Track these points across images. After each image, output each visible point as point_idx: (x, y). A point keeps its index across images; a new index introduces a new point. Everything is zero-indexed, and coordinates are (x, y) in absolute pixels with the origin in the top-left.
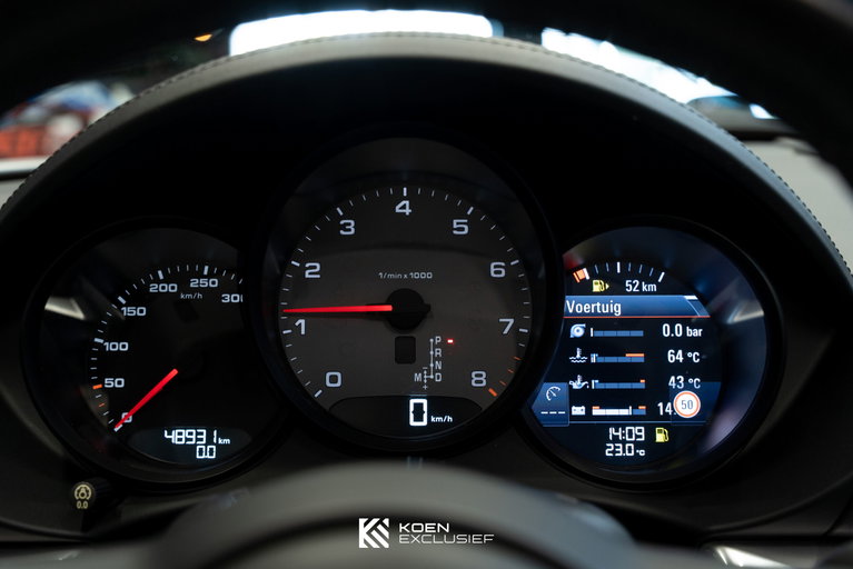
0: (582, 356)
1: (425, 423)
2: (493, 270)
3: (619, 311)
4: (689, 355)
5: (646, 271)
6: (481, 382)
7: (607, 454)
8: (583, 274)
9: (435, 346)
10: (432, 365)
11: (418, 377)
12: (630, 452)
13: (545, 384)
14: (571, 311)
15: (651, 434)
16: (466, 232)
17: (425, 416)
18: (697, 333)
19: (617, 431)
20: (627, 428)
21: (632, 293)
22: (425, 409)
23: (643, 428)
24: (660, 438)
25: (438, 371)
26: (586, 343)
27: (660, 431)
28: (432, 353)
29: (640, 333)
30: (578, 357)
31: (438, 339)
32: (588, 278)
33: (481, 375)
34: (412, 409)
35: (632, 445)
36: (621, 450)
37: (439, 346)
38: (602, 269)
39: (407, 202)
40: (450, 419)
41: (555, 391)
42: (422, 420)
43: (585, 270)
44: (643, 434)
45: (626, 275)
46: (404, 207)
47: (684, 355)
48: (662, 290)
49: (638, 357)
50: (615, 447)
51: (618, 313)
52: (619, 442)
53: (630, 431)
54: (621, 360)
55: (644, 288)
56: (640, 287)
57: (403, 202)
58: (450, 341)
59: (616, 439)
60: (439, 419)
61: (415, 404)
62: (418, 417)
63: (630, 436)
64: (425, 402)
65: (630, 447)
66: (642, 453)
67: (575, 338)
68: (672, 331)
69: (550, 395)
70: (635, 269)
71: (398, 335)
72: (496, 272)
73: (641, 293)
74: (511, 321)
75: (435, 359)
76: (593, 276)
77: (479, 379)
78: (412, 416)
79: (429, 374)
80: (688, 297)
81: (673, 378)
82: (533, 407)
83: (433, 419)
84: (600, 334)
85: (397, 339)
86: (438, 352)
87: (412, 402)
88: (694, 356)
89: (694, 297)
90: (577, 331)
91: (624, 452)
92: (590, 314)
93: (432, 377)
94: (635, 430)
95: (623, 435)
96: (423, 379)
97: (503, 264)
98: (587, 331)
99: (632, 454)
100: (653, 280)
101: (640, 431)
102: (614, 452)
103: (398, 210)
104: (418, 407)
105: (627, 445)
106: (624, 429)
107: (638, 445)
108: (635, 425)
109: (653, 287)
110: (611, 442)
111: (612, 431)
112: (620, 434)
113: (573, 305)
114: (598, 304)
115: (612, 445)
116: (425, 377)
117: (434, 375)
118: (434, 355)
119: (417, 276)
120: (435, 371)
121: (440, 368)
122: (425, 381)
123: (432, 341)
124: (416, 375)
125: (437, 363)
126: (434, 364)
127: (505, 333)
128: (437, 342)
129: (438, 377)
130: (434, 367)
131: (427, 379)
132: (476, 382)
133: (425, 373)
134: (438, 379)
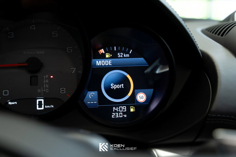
1: (43, 108)
2: (67, 50)
5: (125, 50)
6: (64, 92)
7: (113, 117)
8: (102, 51)
9: (46, 79)
10: (45, 86)
11: (39, 91)
12: (121, 116)
13: (89, 92)
15: (128, 109)
16: (57, 36)
17: (43, 106)
19: (116, 108)
20: (120, 107)
21: (120, 58)
22: (43, 103)
23: (125, 107)
24: (132, 110)
25: (47, 88)
27: (132, 108)
28: (44, 81)
32: (104, 52)
33: (64, 89)
34: (38, 103)
36: (117, 115)
37: (47, 79)
38: (109, 49)
39: (34, 25)
40: (52, 106)
41: (92, 94)
42: (41, 107)
43: (103, 49)
44: (125, 109)
45: (118, 51)
46: (33, 27)
48: (131, 56)
50: (115, 114)
55: (125, 56)
56: (123, 55)
57: (33, 25)
58: (52, 77)
59: (116, 111)
60: (48, 107)
61: (39, 101)
63: (121, 110)
64: (43, 100)
65: (121, 114)
66: (125, 116)
69: (91, 96)
70: (121, 49)
71: (31, 75)
73: (124, 57)
74: (75, 69)
75: (46, 83)
76: (106, 52)
77: (63, 91)
78: (38, 106)
79: (43, 89)
82: (85, 101)
83: (46, 107)
85: (31, 77)
86: (47, 81)
87: (38, 100)
91: (119, 116)
93: (45, 90)
94: (123, 108)
96: (41, 91)
97: (71, 48)
100: (128, 53)
102: (115, 116)
103: (31, 28)
104: (40, 102)
105: (120, 113)
106: (118, 107)
107: (124, 113)
108: (123, 106)
109: (128, 55)
110: (113, 112)
111: (114, 108)
112: (117, 109)
115: (114, 114)
116: (42, 91)
117: (46, 90)
118: (45, 82)
119: (38, 52)
120: (46, 88)
121: (48, 87)
122: (42, 92)
123: (44, 77)
124: (38, 90)
125: (46, 85)
126: (45, 85)
127: (73, 73)
128: (46, 77)
129: (47, 90)
130: (45, 87)
131: (43, 91)
132: (62, 92)
133: (42, 89)
134: (47, 91)
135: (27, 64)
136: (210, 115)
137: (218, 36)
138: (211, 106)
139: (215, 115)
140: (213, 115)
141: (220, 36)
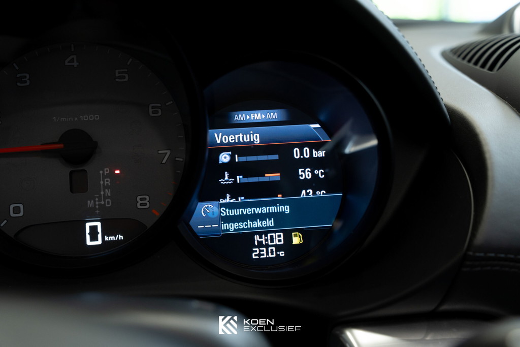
0: (229, 178)
1: (99, 242)
2: (151, 110)
3: (258, 140)
4: (316, 172)
6: (145, 204)
7: (254, 257)
9: (105, 177)
10: (102, 193)
11: (90, 204)
12: (272, 254)
13: (200, 204)
14: (219, 141)
15: (288, 238)
16: (127, 79)
17: (100, 236)
18: (321, 154)
19: (261, 237)
20: (269, 235)
22: (99, 230)
23: (282, 234)
24: (296, 240)
25: (108, 197)
26: (232, 168)
27: (296, 236)
28: (102, 182)
29: (276, 157)
30: (226, 179)
31: (107, 171)
33: (145, 199)
34: (88, 231)
35: (274, 248)
36: (265, 252)
37: (108, 176)
39: (75, 57)
40: (121, 237)
41: (208, 208)
42: (97, 240)
44: (282, 238)
46: (72, 61)
47: (312, 172)
49: (276, 176)
50: (260, 251)
51: (258, 141)
52: (263, 246)
53: (272, 237)
54: (261, 179)
57: (71, 57)
58: (117, 172)
59: (260, 244)
60: (112, 238)
61: (91, 227)
62: (94, 237)
63: (272, 241)
64: (99, 224)
65: (272, 250)
66: (282, 254)
67: (224, 164)
68: (302, 153)
69: (205, 211)
71: (72, 169)
72: (153, 112)
74: (169, 152)
75: (105, 187)
77: (143, 202)
78: (88, 237)
79: (100, 201)
80: (313, 126)
81: (304, 192)
82: (192, 223)
83: (106, 238)
84: (243, 159)
85: (71, 173)
86: (108, 182)
87: (88, 225)
88: (319, 172)
89: (318, 126)
90: (224, 158)
91: (267, 254)
92: (235, 143)
93: (103, 203)
94: (275, 235)
95: (266, 240)
96: (95, 205)
97: (159, 105)
98: (232, 157)
99: (274, 255)
101: (279, 236)
102: (259, 255)
103: (67, 64)
104: (94, 229)
105: (270, 249)
106: (266, 236)
107: (279, 248)
108: (275, 232)
110: (256, 247)
111: (257, 238)
112: (263, 240)
113: (220, 137)
114: (241, 135)
115: (257, 249)
116: (97, 203)
117: (104, 201)
118: (104, 184)
119: (86, 118)
120: (105, 197)
121: (109, 195)
122: (97, 207)
123: (101, 172)
124: (89, 201)
125: (106, 190)
126: (104, 191)
127: (164, 161)
128: (106, 173)
129: (108, 202)
130: (104, 194)
131: (98, 205)
132: (141, 205)
133: (97, 199)
134: (108, 204)
135: (61, 146)
136: (471, 253)
137: (481, 69)
138: (474, 235)
139: (482, 254)
140: (478, 254)
141: (485, 70)
